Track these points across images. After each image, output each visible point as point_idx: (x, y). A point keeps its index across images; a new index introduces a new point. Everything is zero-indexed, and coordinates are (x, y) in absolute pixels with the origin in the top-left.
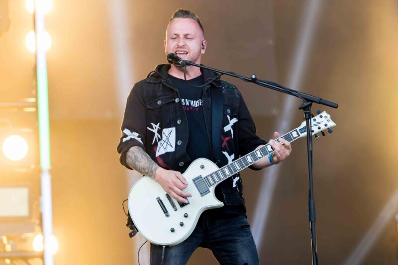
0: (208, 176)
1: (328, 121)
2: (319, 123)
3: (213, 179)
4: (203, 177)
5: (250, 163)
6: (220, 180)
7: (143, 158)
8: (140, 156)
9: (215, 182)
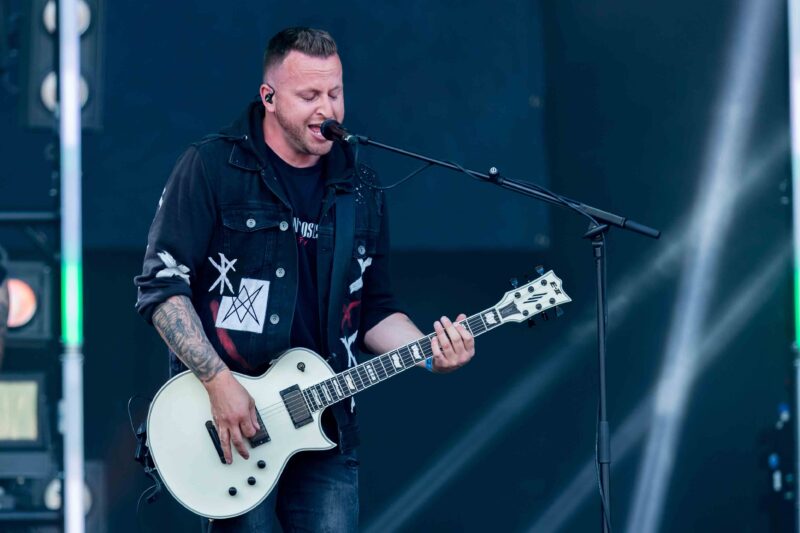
0: (312, 388)
1: (557, 292)
2: (540, 296)
3: (322, 395)
4: (303, 387)
5: (398, 369)
6: (335, 398)
7: (193, 329)
8: (189, 324)
9: (325, 403)
